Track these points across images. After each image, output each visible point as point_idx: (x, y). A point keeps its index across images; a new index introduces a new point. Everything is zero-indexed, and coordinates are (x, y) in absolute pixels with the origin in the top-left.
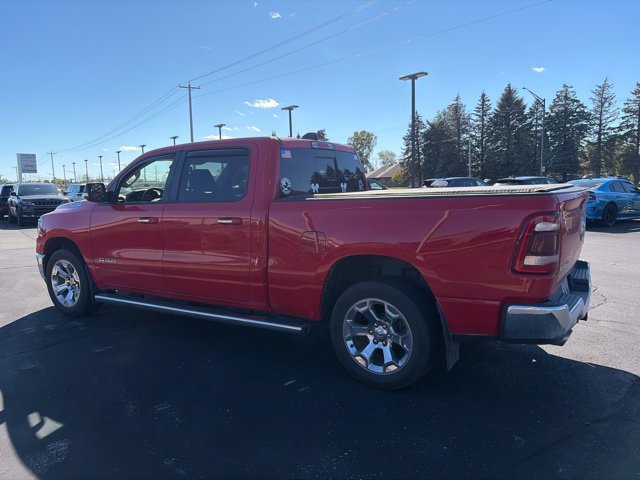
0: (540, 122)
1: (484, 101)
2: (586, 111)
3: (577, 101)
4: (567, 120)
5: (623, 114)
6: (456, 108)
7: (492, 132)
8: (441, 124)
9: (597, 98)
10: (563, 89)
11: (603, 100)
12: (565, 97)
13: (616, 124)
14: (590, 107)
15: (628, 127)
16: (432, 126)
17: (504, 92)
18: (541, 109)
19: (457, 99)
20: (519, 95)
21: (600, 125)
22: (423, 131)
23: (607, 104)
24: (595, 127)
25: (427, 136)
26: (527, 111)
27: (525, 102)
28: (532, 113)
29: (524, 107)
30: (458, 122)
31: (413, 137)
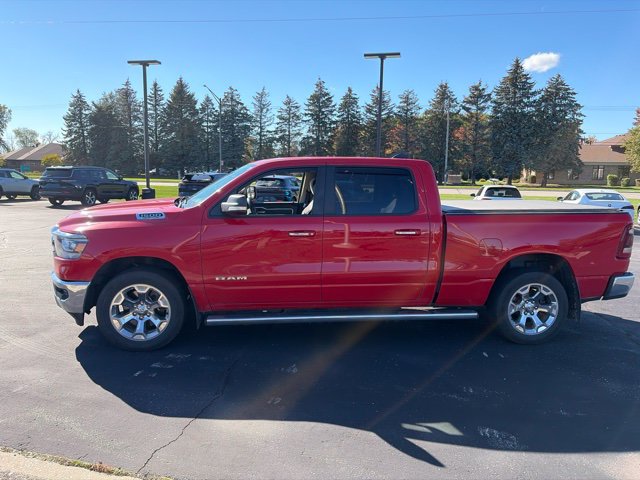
0: (210, 119)
1: (156, 90)
2: (248, 113)
3: (242, 104)
4: (233, 119)
5: (278, 121)
6: (126, 93)
7: (166, 123)
8: (110, 108)
9: (257, 103)
10: (229, 91)
11: (262, 107)
12: (231, 98)
13: (272, 128)
14: (252, 111)
15: (282, 131)
16: (99, 109)
17: (175, 84)
18: (210, 106)
19: (127, 84)
20: (190, 90)
21: (261, 128)
22: (87, 112)
23: (265, 110)
24: (256, 128)
25: (93, 119)
26: (198, 106)
27: (196, 97)
28: (203, 109)
29: (196, 102)
30: (129, 107)
31: (75, 117)
